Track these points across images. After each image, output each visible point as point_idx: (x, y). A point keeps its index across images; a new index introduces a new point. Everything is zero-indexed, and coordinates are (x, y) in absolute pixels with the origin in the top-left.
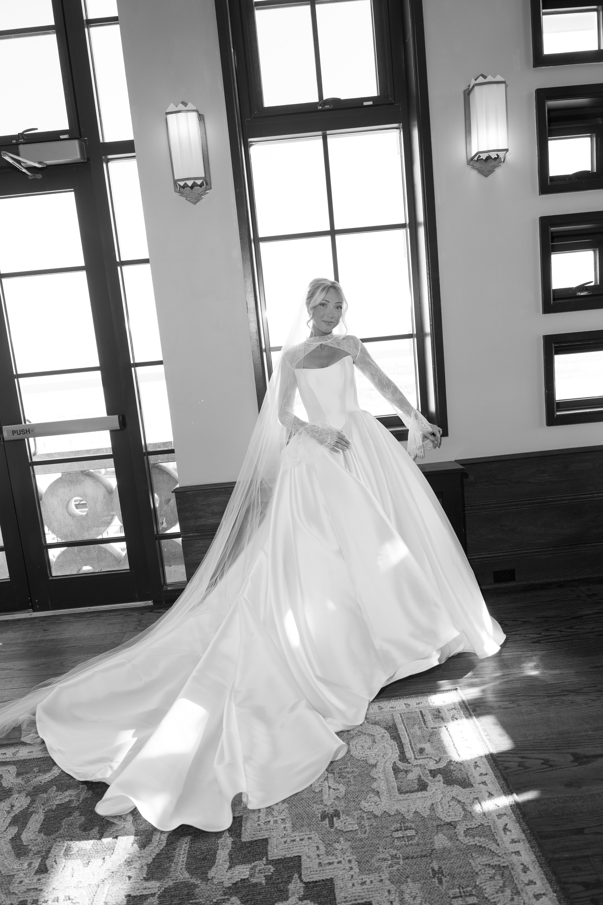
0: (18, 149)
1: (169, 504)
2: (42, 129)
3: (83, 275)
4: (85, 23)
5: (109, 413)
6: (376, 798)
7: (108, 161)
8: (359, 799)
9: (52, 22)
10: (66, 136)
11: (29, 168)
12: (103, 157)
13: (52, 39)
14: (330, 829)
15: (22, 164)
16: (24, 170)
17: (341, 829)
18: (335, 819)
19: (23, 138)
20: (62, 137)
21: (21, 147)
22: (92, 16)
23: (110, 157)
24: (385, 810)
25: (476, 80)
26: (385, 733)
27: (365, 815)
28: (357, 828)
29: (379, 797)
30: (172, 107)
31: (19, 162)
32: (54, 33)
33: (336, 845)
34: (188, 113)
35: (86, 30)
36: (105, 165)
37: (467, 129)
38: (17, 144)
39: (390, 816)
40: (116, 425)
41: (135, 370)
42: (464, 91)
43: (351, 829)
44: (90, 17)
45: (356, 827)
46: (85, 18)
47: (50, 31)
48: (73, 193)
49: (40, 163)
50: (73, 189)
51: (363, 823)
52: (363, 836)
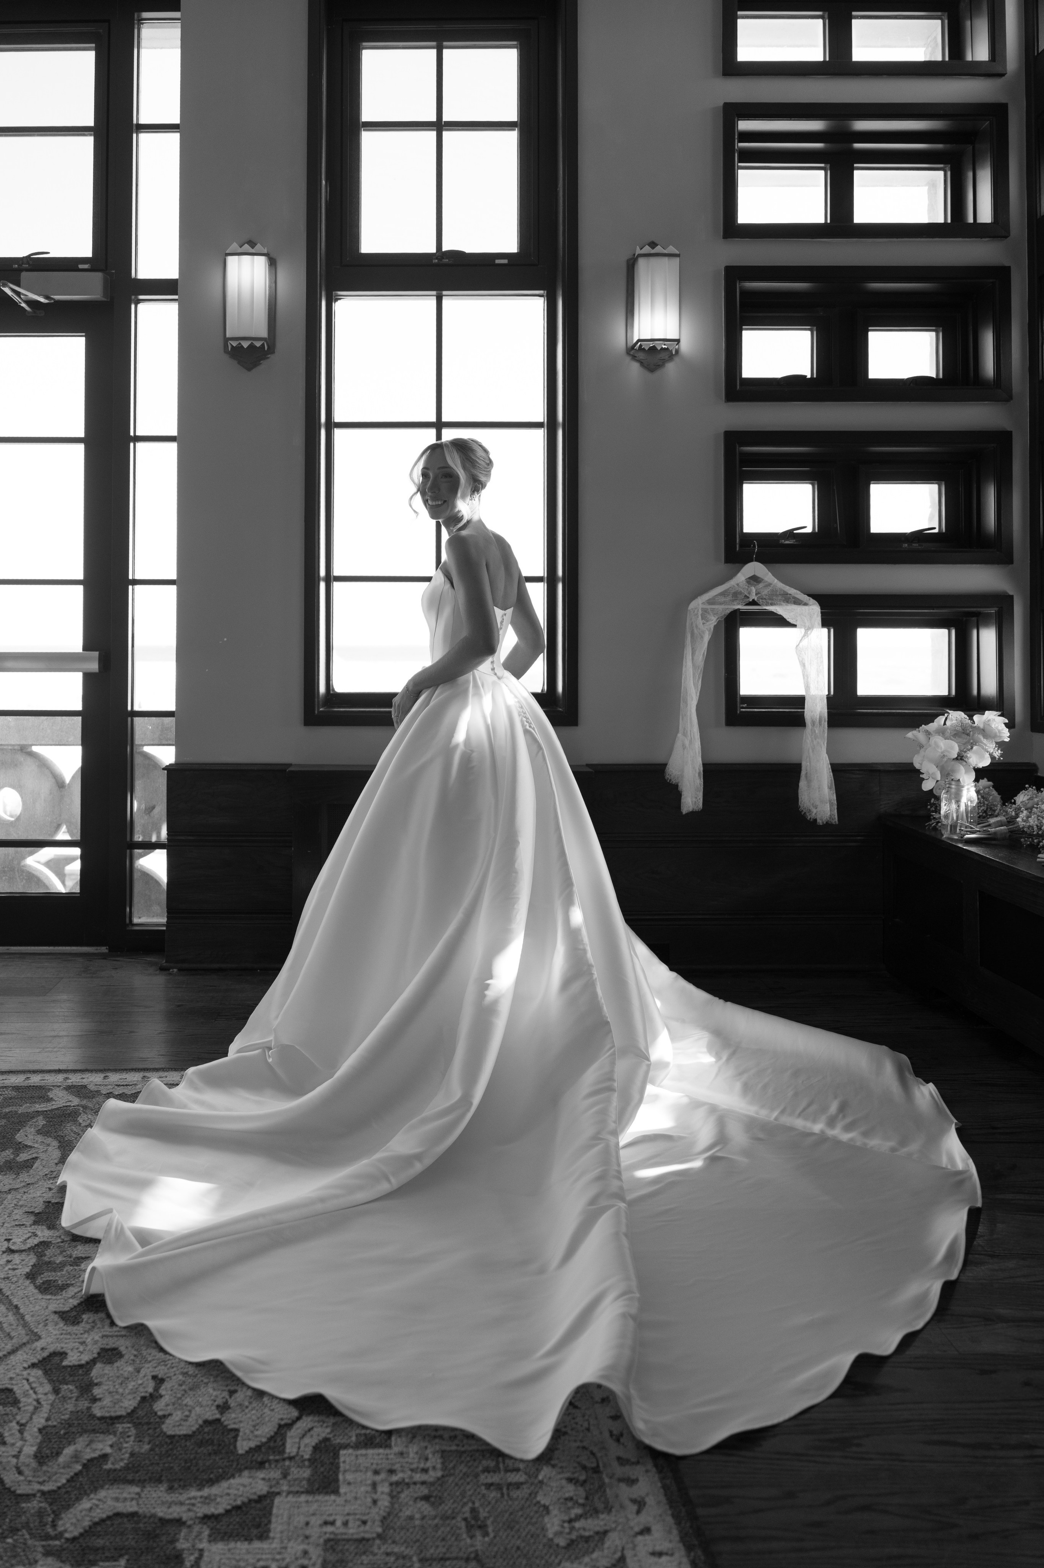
0: (20, 275)
1: (152, 814)
2: (56, 252)
3: (80, 448)
4: (134, 128)
5: (86, 648)
7: (138, 302)
9: (91, 123)
10: (86, 266)
11: (30, 303)
12: (133, 297)
13: (88, 142)
15: (22, 296)
16: (23, 305)
19: (28, 263)
20: (81, 266)
21: (24, 275)
22: (143, 121)
23: (141, 297)
25: (641, 249)
30: (234, 247)
31: (18, 294)
32: (91, 135)
34: (255, 257)
35: (135, 135)
36: (133, 306)
37: (629, 308)
38: (20, 270)
40: (94, 667)
41: (133, 590)
42: (628, 261)
44: (142, 122)
46: (135, 122)
47: (86, 133)
48: (84, 338)
49: (47, 297)
50: (84, 334)
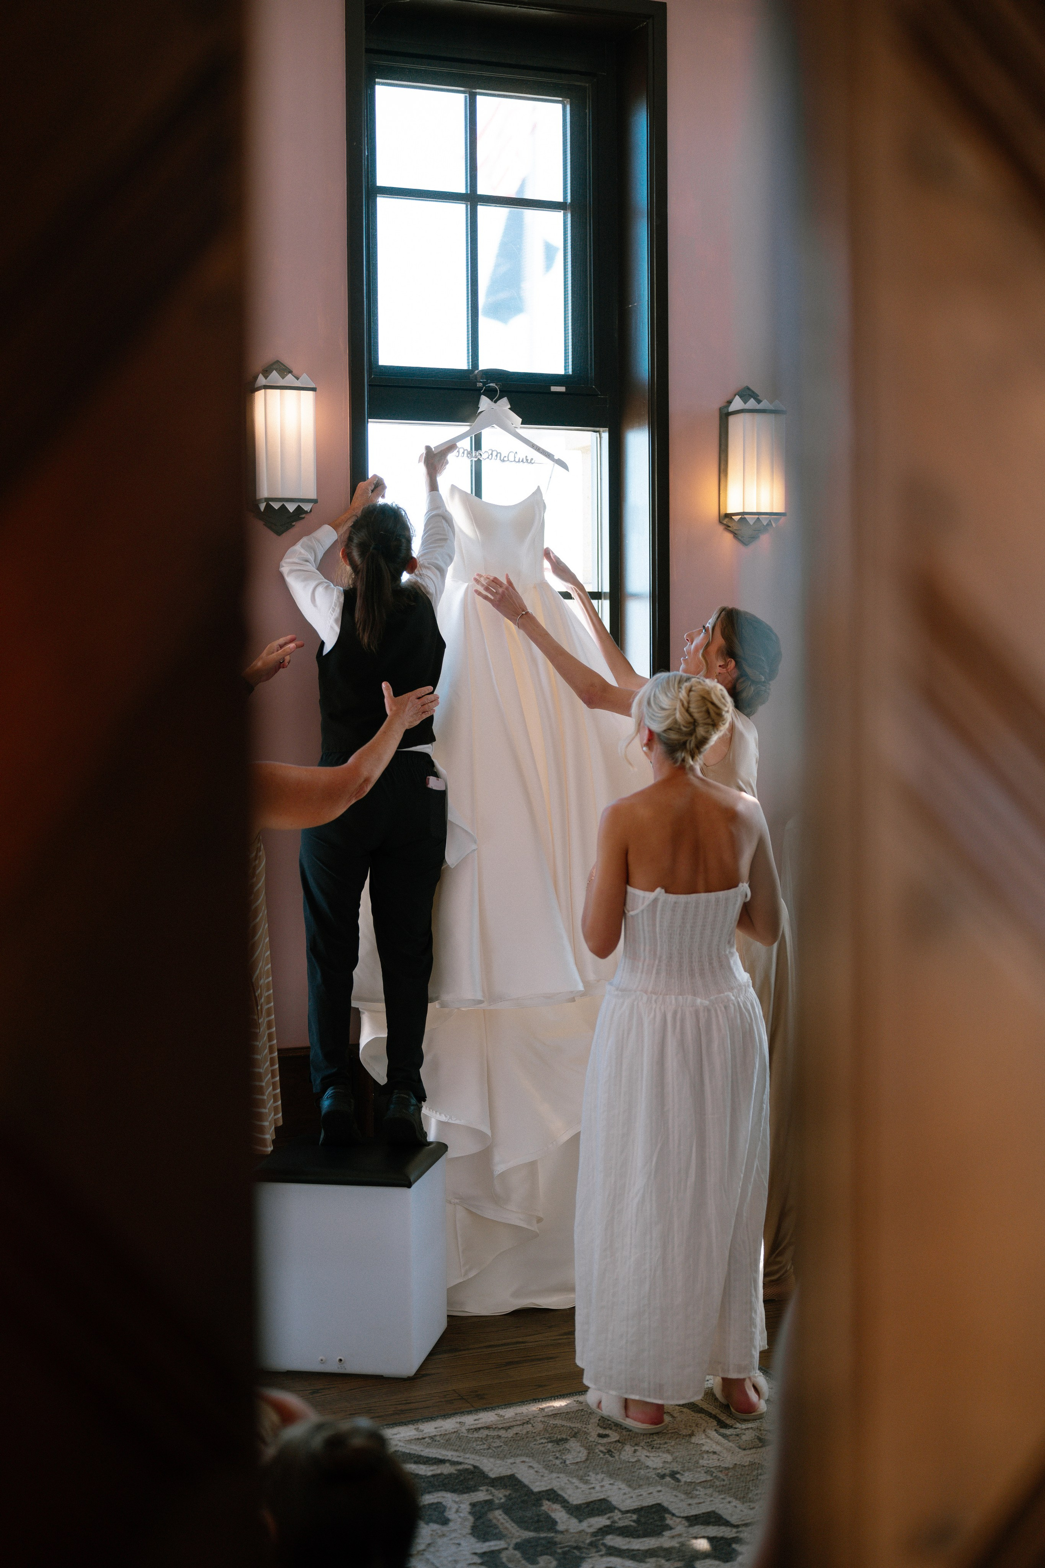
6: (715, 1457)
8: (695, 1460)
14: (677, 1484)
17: (693, 1481)
18: (678, 1476)
24: (735, 1462)
26: (681, 1409)
27: (712, 1469)
28: (711, 1478)
29: (719, 1455)
33: (698, 1493)
39: (745, 1466)
43: (704, 1479)
45: (709, 1478)
51: (714, 1475)
52: (722, 1483)
